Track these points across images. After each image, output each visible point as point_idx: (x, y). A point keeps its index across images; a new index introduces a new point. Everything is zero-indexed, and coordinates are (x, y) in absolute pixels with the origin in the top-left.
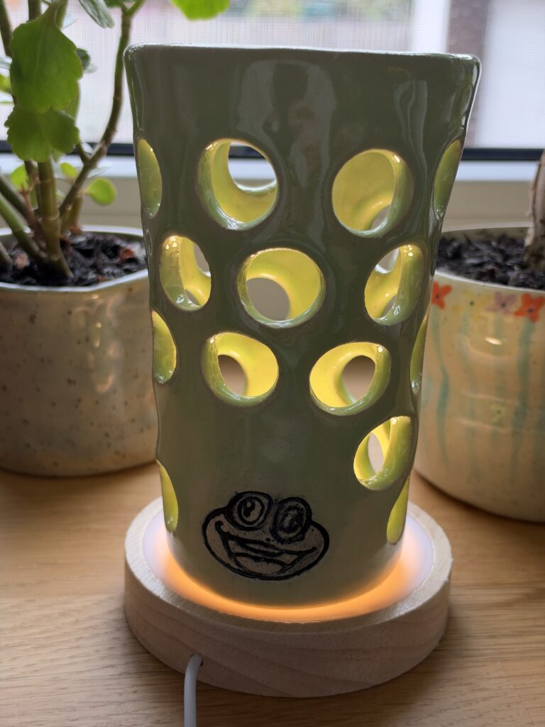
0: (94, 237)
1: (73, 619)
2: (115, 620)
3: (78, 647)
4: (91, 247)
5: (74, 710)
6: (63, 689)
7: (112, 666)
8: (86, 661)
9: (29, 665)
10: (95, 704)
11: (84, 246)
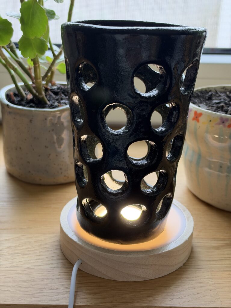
0: (60, 86)
1: (39, 244)
2: (56, 245)
3: (39, 255)
4: (59, 91)
5: (34, 281)
6: (32, 272)
7: (52, 264)
8: (42, 261)
9: (20, 262)
10: (42, 279)
11: (56, 90)
